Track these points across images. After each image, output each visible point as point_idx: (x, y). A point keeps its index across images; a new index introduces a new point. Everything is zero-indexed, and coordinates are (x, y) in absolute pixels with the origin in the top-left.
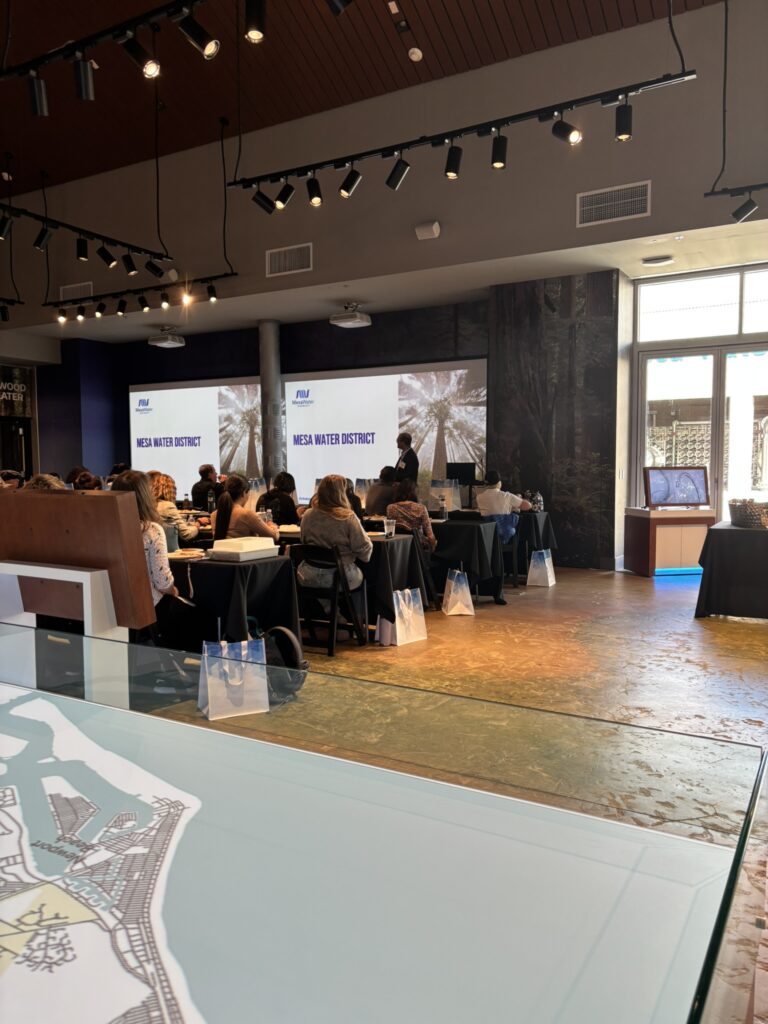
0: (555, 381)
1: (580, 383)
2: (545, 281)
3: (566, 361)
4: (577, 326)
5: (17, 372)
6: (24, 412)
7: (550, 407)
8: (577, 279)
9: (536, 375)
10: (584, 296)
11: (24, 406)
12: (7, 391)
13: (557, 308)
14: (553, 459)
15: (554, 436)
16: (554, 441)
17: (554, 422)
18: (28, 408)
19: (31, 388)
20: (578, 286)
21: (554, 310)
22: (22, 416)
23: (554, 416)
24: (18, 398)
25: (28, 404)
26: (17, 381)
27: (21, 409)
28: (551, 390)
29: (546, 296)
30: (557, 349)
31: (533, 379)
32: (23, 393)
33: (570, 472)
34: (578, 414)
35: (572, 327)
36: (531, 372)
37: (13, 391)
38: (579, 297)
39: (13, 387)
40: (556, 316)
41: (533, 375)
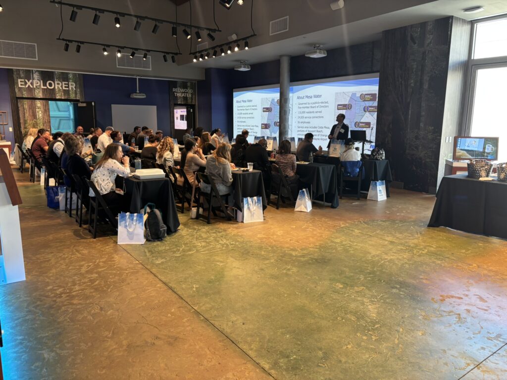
0: (412, 85)
1: (426, 86)
2: (412, 26)
3: (419, 73)
4: (427, 52)
5: (189, 84)
6: (192, 102)
7: (409, 100)
8: (429, 23)
9: (403, 82)
10: (432, 34)
11: (192, 99)
12: (184, 93)
13: (417, 42)
14: (408, 130)
15: (410, 117)
16: (409, 120)
17: (410, 108)
18: (194, 100)
19: (195, 91)
20: (429, 27)
21: (415, 43)
22: (191, 103)
23: (411, 105)
24: (189, 96)
25: (194, 98)
26: (189, 88)
27: (190, 100)
28: (410, 90)
29: (411, 35)
30: (415, 66)
31: (401, 84)
32: (192, 93)
33: (417, 138)
34: (423, 104)
35: (424, 53)
36: (400, 80)
37: (186, 93)
38: (429, 35)
39: (187, 91)
40: (415, 46)
41: (401, 82)
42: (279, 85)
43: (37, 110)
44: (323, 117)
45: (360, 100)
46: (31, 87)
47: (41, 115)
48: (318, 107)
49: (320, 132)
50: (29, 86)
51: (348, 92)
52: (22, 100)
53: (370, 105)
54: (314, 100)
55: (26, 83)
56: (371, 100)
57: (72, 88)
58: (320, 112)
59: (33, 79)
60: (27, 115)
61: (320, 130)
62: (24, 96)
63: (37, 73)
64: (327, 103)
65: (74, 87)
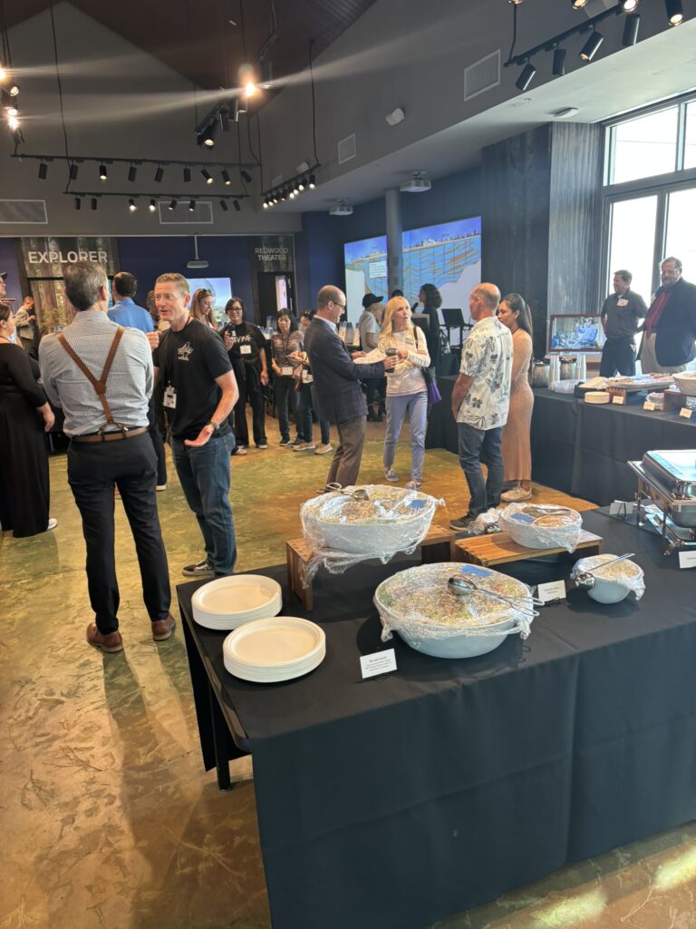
0: (515, 233)
1: (528, 235)
2: (511, 140)
4: (528, 182)
5: (281, 240)
6: (287, 267)
7: (512, 258)
8: (528, 135)
10: (532, 152)
11: (287, 263)
12: (274, 254)
13: (517, 164)
17: (514, 271)
18: (290, 266)
19: (291, 251)
21: (515, 167)
23: (514, 266)
24: (282, 258)
25: (290, 262)
26: (282, 246)
28: (513, 241)
29: (511, 153)
30: (516, 204)
32: (286, 254)
34: (527, 265)
35: (525, 183)
37: (278, 254)
38: (529, 153)
39: (279, 250)
40: (516, 172)
43: (57, 295)
46: (47, 261)
47: (62, 302)
50: (43, 261)
52: (35, 282)
55: (39, 258)
57: (103, 260)
59: (49, 251)
60: (44, 303)
62: (38, 276)
63: (53, 242)
65: (105, 258)
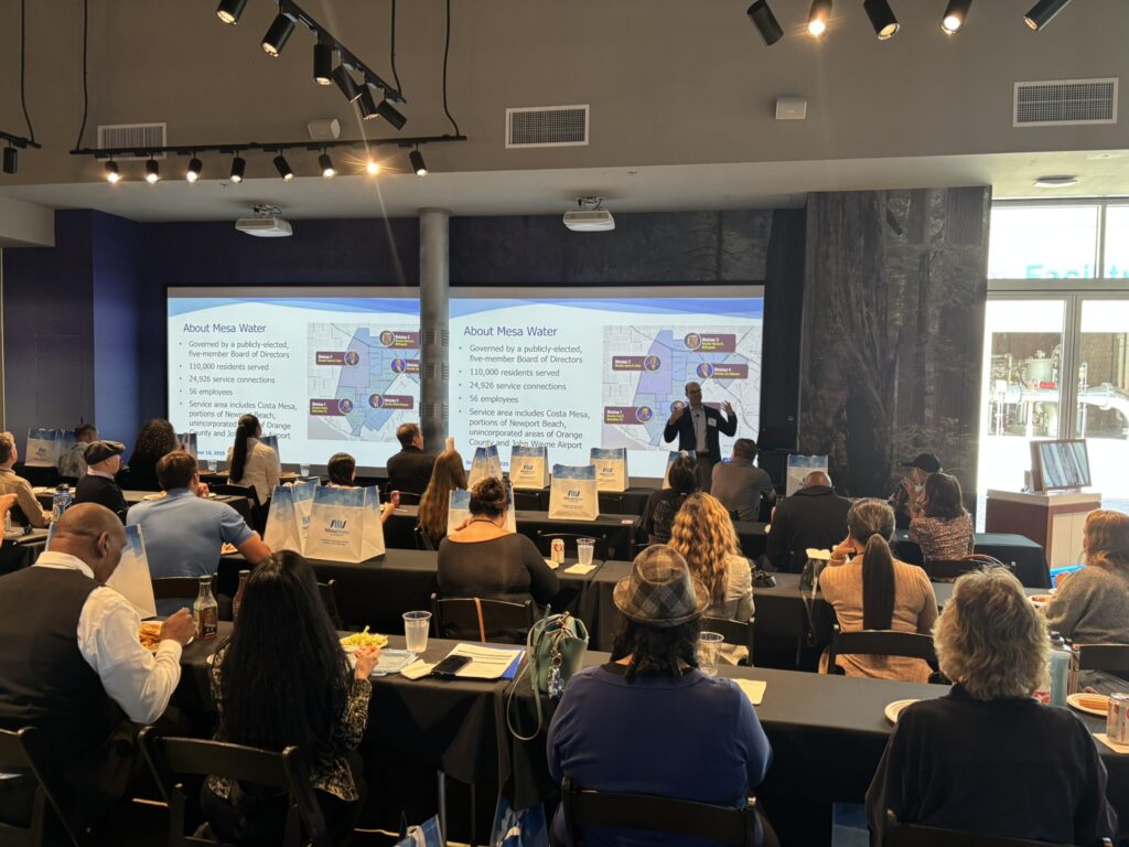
0: (899, 323)
1: (934, 328)
2: (889, 193)
3: (916, 298)
4: (932, 255)
7: (891, 357)
8: (934, 195)
9: (872, 315)
10: (942, 217)
13: (905, 229)
14: (895, 423)
15: (896, 395)
16: (896, 401)
17: (897, 376)
20: (934, 202)
21: (900, 232)
23: (897, 369)
28: (893, 334)
29: (889, 213)
30: (903, 283)
31: (869, 318)
33: (917, 442)
34: (930, 368)
35: (924, 256)
36: (865, 310)
38: (936, 218)
40: (902, 239)
41: (868, 313)
42: (416, 290)
44: (564, 387)
45: (687, 349)
48: (545, 359)
49: (554, 425)
51: (646, 328)
53: (718, 362)
54: (528, 341)
56: (718, 349)
58: (556, 373)
61: (556, 420)
64: (577, 349)
